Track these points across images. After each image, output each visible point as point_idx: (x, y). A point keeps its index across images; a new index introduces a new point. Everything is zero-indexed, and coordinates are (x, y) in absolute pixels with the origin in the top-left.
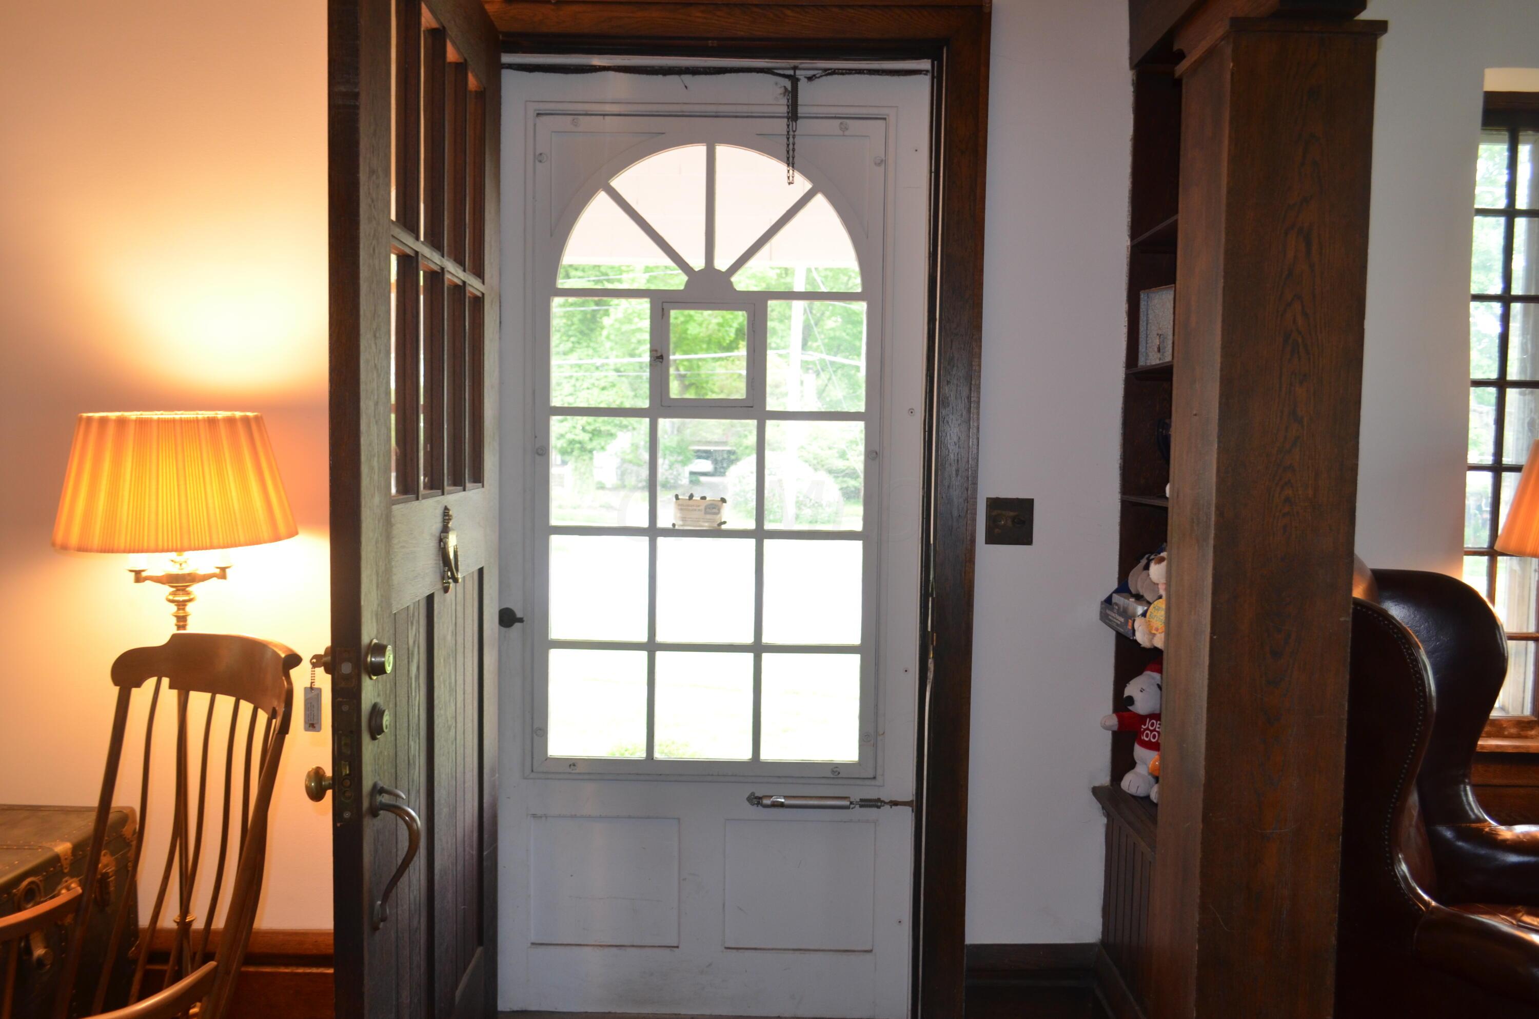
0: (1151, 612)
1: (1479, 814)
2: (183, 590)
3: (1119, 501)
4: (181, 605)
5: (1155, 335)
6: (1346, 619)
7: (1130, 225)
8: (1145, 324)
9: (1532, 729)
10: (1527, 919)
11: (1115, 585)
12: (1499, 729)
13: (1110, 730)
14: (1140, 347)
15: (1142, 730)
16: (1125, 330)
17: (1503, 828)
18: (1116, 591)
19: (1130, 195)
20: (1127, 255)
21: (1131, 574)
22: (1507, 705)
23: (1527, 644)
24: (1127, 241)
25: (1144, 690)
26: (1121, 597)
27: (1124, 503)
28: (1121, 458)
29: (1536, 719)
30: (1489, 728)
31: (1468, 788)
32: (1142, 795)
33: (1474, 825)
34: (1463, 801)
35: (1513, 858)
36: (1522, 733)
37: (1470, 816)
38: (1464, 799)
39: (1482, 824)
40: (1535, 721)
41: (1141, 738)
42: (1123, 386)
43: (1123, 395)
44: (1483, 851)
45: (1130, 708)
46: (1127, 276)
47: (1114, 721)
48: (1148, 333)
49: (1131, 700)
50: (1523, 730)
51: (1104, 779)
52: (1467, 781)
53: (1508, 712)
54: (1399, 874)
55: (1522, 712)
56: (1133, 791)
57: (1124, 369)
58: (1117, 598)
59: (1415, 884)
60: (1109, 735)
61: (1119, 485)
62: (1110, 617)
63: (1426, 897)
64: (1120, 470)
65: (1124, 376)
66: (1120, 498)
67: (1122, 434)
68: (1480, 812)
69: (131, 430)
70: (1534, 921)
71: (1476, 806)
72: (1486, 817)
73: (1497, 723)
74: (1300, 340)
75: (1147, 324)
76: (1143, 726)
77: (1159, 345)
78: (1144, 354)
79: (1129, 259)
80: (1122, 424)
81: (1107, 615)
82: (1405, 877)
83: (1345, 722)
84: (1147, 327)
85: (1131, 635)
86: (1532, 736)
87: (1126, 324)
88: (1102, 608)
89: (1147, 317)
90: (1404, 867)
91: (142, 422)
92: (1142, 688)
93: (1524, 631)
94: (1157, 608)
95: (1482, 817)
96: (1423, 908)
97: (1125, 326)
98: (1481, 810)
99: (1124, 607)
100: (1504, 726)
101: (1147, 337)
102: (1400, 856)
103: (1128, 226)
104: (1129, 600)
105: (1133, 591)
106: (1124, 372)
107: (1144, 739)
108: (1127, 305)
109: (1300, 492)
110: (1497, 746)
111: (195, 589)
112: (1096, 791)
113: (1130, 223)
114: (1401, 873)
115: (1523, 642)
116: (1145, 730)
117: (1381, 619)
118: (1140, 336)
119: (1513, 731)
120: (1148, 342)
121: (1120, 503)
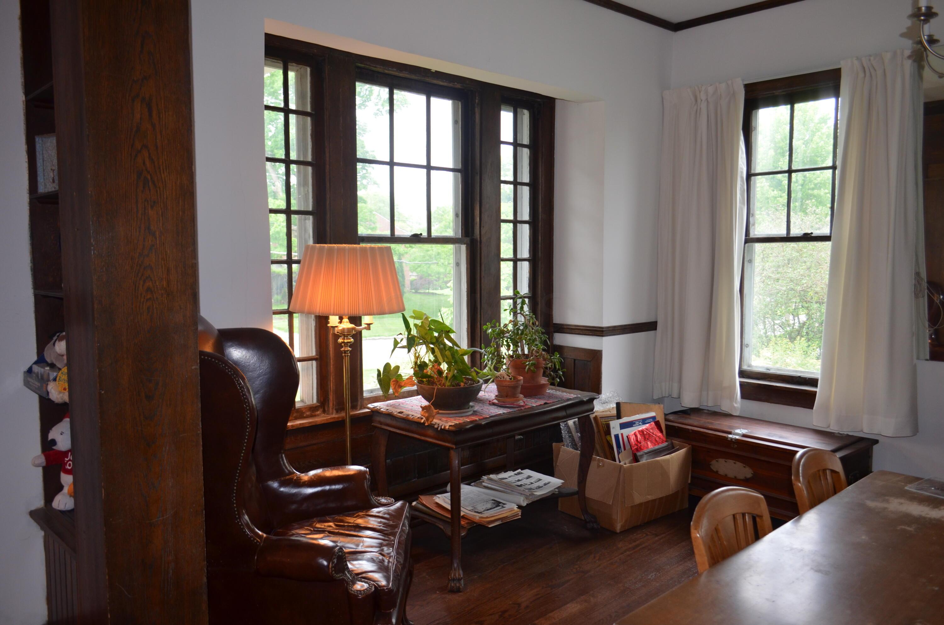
0: (60, 377)
1: (291, 470)
3: (33, 294)
5: (50, 170)
6: (196, 367)
7: (24, 84)
8: (41, 161)
9: (318, 410)
10: (318, 525)
11: (35, 358)
12: (301, 414)
13: (40, 467)
14: (39, 179)
15: (66, 461)
16: (26, 165)
17: (303, 474)
18: (36, 363)
19: (22, 62)
20: (24, 107)
21: (46, 349)
22: (304, 399)
23: (312, 362)
24: (23, 97)
25: (63, 433)
26: (39, 366)
27: (36, 296)
28: (31, 262)
29: (319, 405)
30: (296, 414)
31: (283, 455)
32: (69, 509)
33: (288, 477)
34: (281, 464)
35: (310, 491)
36: (313, 414)
37: (285, 472)
38: (282, 463)
39: (292, 475)
40: (319, 406)
41: (65, 467)
42: (28, 208)
43: (28, 215)
44: (294, 491)
45: (54, 448)
46: (24, 124)
47: (42, 460)
48: (45, 168)
49: (54, 442)
50: (313, 412)
51: (39, 503)
52: (282, 451)
53: (305, 403)
54: (244, 523)
55: (313, 402)
56: (62, 507)
57: (28, 195)
58: (36, 369)
59: (254, 526)
60: (40, 471)
61: (31, 282)
62: (30, 383)
63: (260, 533)
64: (32, 271)
65: (28, 200)
66: (33, 292)
67: (30, 244)
68: (291, 468)
70: (322, 525)
71: (288, 465)
72: (295, 471)
73: (299, 411)
74: (149, 177)
75: (43, 161)
76: (66, 459)
77: (53, 178)
78: (43, 184)
79: (25, 111)
80: (30, 237)
81: (28, 382)
82: (247, 525)
83: (200, 435)
84: (43, 164)
85: (47, 395)
86: (318, 414)
87: (27, 161)
88: (25, 377)
89: (43, 156)
90: (246, 517)
92: (62, 432)
93: (311, 355)
94: (64, 373)
95: (292, 471)
96: (259, 540)
97: (26, 162)
98: (291, 467)
99: (41, 373)
100: (304, 411)
101: (44, 171)
102: (244, 511)
103: (22, 85)
104: (44, 368)
105: (49, 361)
106: (28, 197)
107: (67, 468)
108: (26, 146)
109: (157, 284)
110: (300, 424)
112: (33, 514)
113: (24, 83)
114: (245, 521)
115: (310, 362)
116: (68, 461)
117: (220, 363)
118: (38, 170)
119: (308, 413)
120: (45, 175)
121: (33, 297)
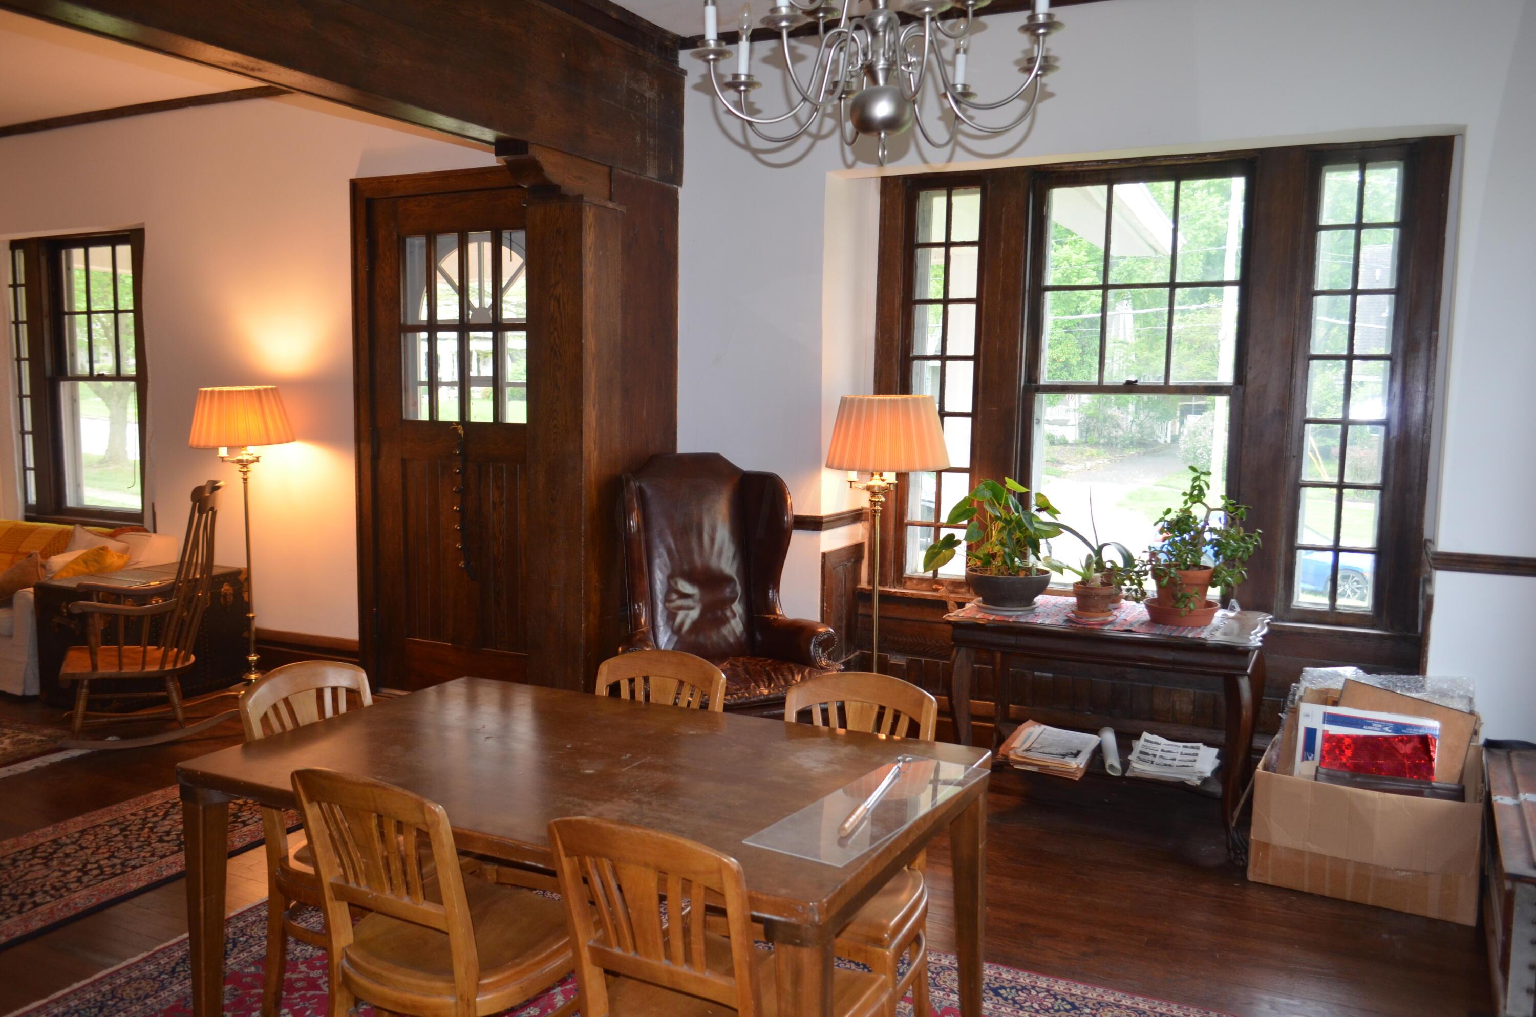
2: (245, 466)
4: (245, 473)
69: (216, 395)
74: (557, 350)
91: (220, 392)
109: (560, 422)
111: (252, 466)
